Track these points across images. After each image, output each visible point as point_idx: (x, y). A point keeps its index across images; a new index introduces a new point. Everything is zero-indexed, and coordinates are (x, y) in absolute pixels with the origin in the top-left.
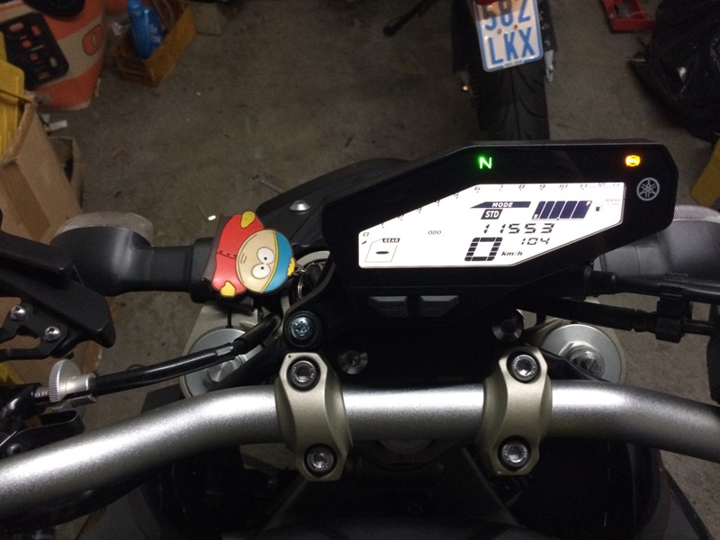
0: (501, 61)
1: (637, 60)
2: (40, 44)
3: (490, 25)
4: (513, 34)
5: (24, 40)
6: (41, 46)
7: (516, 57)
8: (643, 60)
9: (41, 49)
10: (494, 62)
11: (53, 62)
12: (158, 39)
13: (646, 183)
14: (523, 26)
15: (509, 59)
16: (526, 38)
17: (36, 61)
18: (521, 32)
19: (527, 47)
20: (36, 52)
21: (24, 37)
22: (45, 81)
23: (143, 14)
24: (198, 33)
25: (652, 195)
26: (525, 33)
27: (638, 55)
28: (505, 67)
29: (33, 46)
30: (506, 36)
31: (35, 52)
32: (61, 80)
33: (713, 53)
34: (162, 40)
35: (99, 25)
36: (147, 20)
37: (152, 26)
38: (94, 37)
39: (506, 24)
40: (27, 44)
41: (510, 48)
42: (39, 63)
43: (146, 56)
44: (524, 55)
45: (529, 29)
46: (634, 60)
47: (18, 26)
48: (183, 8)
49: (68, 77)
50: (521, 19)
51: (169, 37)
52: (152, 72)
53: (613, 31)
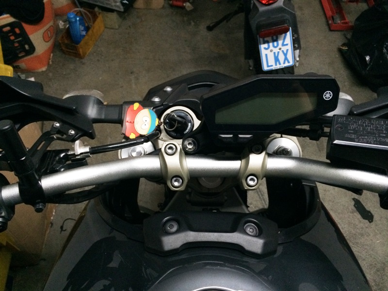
0: (272, 66)
1: (344, 48)
2: (19, 38)
3: (267, 47)
4: (278, 52)
5: (11, 36)
6: (20, 39)
7: (280, 64)
8: (347, 48)
9: (20, 40)
10: (268, 66)
11: (27, 47)
12: (84, 33)
13: (327, 93)
14: (284, 49)
15: (276, 65)
16: (285, 55)
17: (17, 47)
18: (283, 51)
19: (286, 59)
20: (18, 42)
21: (11, 34)
22: (23, 57)
23: (76, 20)
24: (106, 27)
25: (329, 98)
26: (285, 52)
27: (344, 45)
28: (274, 69)
29: (15, 39)
30: (275, 53)
31: (16, 42)
32: (32, 56)
33: (385, 50)
34: (86, 33)
35: (52, 26)
36: (78, 23)
37: (81, 26)
38: (49, 32)
39: (275, 47)
40: (12, 38)
41: (277, 60)
42: (19, 47)
43: (78, 42)
44: (284, 63)
45: (287, 50)
46: (341, 47)
47: (8, 28)
48: (98, 15)
49: (35, 54)
50: (283, 45)
51: (90, 32)
52: (81, 50)
53: (331, 30)
